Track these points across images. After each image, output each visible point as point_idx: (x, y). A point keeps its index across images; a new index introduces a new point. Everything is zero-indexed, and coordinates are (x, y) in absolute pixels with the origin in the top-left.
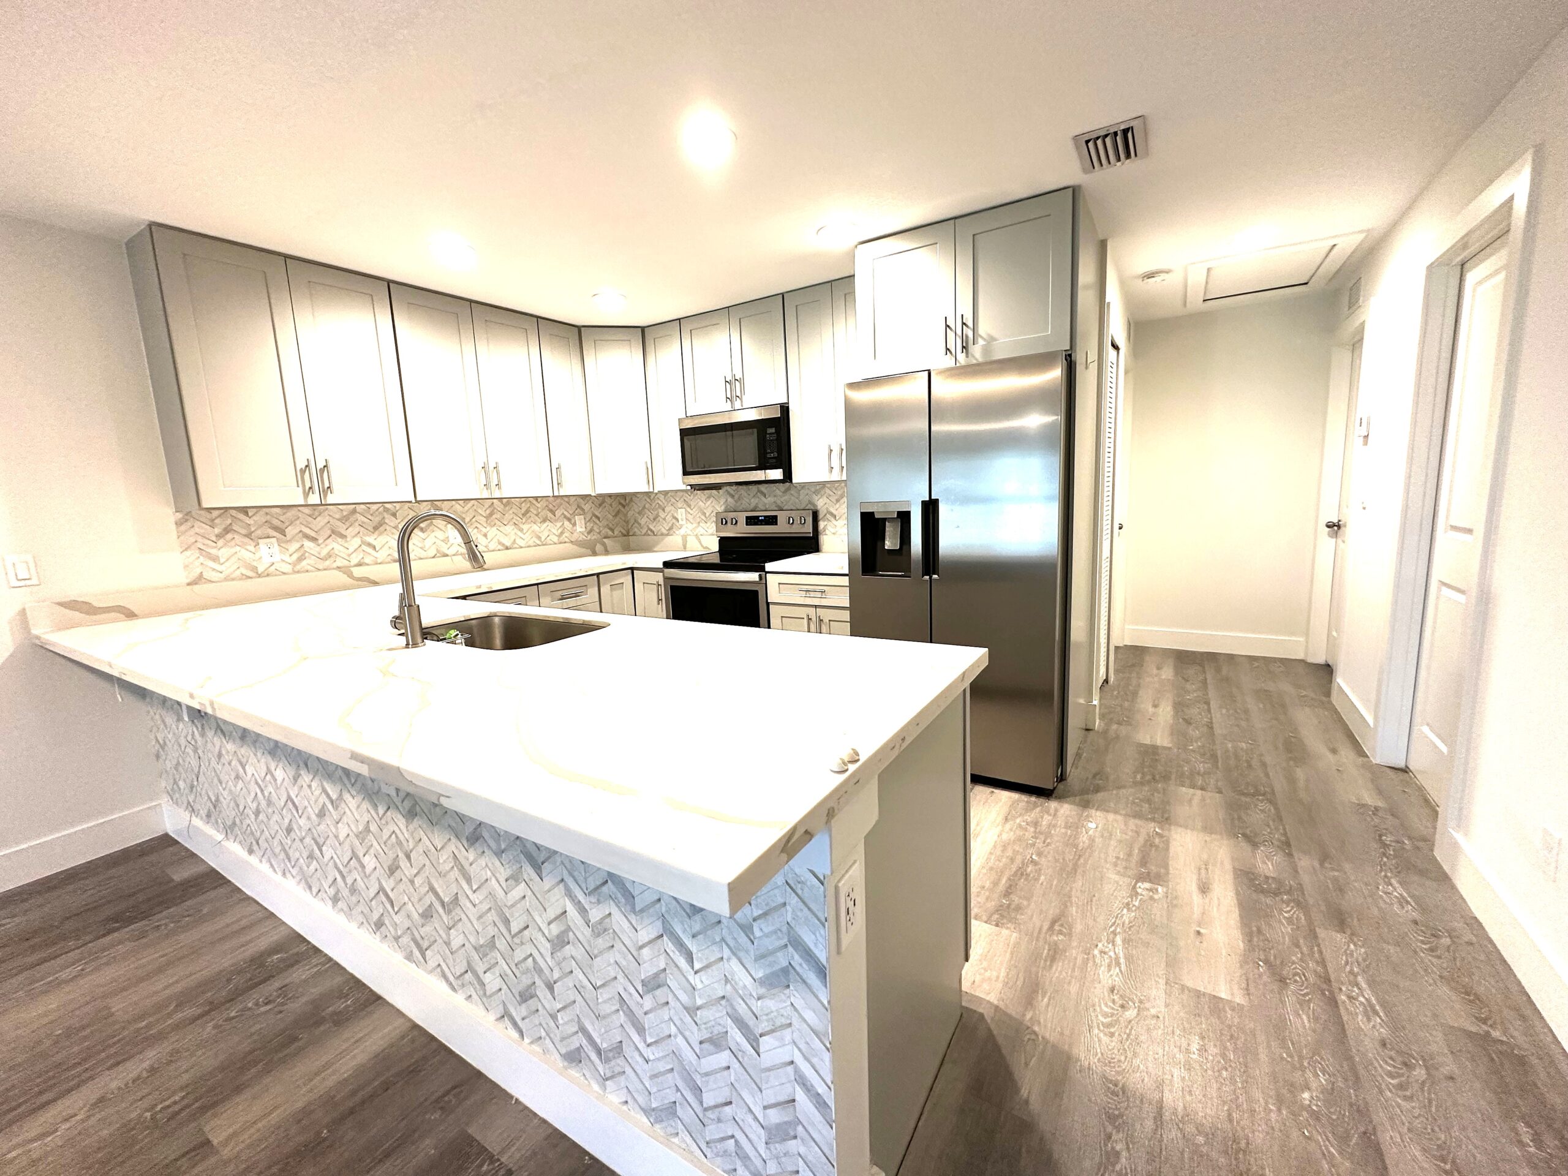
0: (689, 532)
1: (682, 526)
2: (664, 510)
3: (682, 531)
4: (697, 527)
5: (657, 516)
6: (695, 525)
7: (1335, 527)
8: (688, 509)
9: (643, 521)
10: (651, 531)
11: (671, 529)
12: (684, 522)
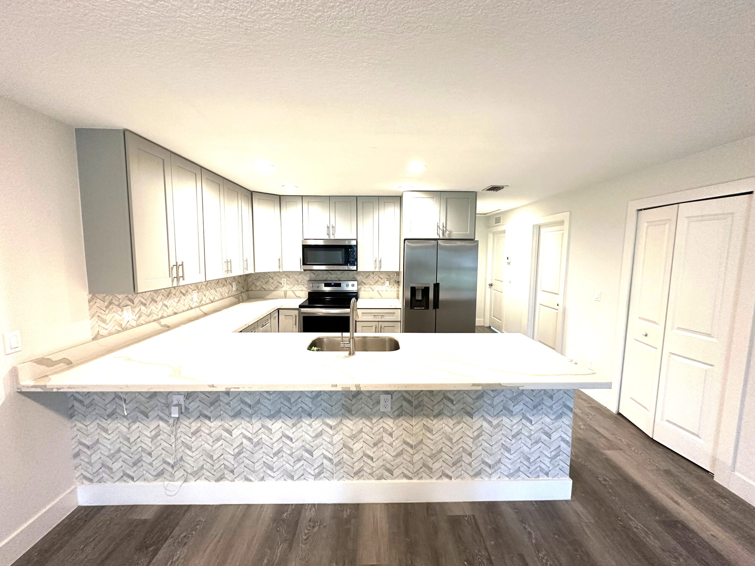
0: (287, 289)
1: (283, 286)
2: (272, 278)
3: (284, 289)
4: (293, 287)
5: (268, 281)
6: (291, 286)
7: (491, 285)
8: (288, 279)
9: (258, 284)
10: (263, 288)
11: (276, 288)
12: (285, 285)
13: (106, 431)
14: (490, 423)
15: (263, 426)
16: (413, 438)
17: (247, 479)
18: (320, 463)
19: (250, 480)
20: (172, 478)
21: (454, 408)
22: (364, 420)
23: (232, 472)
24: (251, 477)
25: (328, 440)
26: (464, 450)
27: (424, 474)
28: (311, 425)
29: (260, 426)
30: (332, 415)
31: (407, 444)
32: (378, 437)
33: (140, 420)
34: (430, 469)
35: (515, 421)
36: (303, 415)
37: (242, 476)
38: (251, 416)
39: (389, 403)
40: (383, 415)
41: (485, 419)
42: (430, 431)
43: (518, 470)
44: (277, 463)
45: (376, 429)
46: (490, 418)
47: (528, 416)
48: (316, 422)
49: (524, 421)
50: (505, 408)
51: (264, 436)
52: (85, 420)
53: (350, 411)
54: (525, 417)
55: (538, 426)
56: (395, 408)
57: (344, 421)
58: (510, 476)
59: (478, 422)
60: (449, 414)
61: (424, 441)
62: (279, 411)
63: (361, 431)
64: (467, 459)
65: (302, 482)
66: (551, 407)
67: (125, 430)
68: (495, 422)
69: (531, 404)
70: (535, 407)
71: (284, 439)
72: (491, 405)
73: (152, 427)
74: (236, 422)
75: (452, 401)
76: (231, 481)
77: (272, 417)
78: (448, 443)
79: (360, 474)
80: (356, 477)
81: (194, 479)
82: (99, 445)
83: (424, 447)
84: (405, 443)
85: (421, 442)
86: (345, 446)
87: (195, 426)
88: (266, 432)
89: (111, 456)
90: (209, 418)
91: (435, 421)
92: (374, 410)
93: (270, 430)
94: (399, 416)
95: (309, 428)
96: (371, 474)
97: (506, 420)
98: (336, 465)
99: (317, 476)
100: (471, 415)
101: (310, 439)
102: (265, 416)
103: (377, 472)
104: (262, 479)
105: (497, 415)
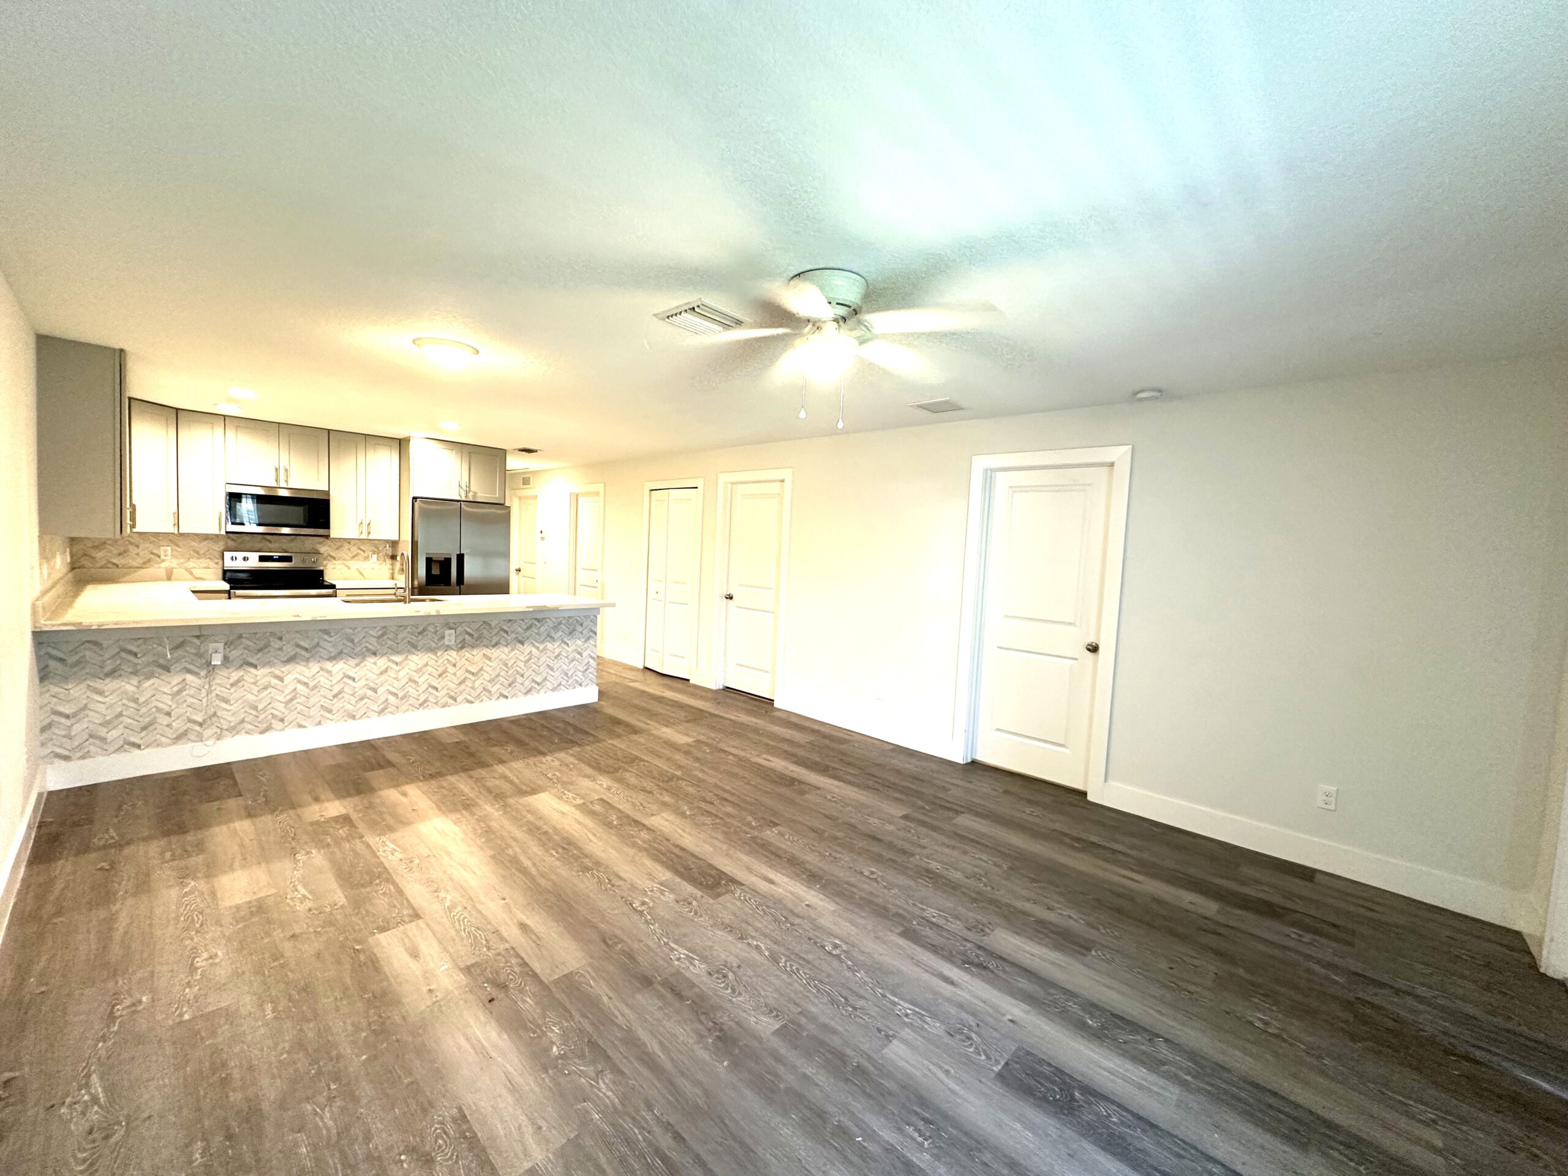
0: (175, 566)
2: (137, 547)
3: (165, 565)
4: (187, 561)
5: (126, 551)
6: (182, 561)
10: (114, 564)
11: (145, 563)
12: (169, 558)
13: (100, 693)
14: (537, 648)
15: (322, 669)
16: (474, 666)
17: (300, 726)
18: (384, 699)
19: (304, 727)
20: (200, 738)
21: (509, 638)
22: (430, 655)
23: (282, 720)
24: (303, 723)
25: (394, 676)
26: (518, 673)
27: (484, 698)
28: (375, 663)
29: (318, 669)
30: (398, 653)
31: (470, 672)
32: (443, 669)
33: (157, 675)
34: (489, 692)
35: (556, 646)
36: (367, 654)
37: (295, 723)
38: (307, 660)
39: (453, 637)
40: (448, 648)
41: (534, 646)
42: (490, 659)
43: (560, 684)
44: (337, 705)
45: (440, 661)
46: (537, 645)
47: (566, 640)
48: (381, 660)
49: (563, 645)
50: (548, 635)
51: (322, 679)
52: (67, 683)
53: (415, 647)
54: (563, 642)
55: (573, 648)
56: (458, 641)
57: (409, 657)
58: (553, 690)
59: (527, 648)
60: (504, 643)
61: (485, 668)
62: (341, 652)
63: (427, 665)
64: (520, 679)
65: (365, 720)
66: (582, 633)
67: (133, 689)
68: (541, 647)
69: (567, 631)
70: (570, 633)
71: (345, 680)
72: (538, 634)
73: (175, 682)
74: (289, 667)
75: (507, 632)
76: (280, 730)
77: (332, 659)
78: (504, 668)
79: (425, 705)
80: (421, 709)
81: (231, 735)
82: (87, 712)
83: (485, 673)
84: (468, 671)
85: (482, 669)
86: (411, 680)
87: (235, 675)
88: (326, 674)
89: (106, 724)
90: (255, 667)
91: (493, 650)
92: (440, 644)
93: (329, 672)
94: (462, 648)
95: (374, 666)
96: (436, 703)
97: (549, 645)
98: (402, 699)
99: (381, 712)
100: (522, 643)
101: (375, 677)
102: (323, 658)
103: (442, 701)
104: (319, 723)
105: (542, 642)
